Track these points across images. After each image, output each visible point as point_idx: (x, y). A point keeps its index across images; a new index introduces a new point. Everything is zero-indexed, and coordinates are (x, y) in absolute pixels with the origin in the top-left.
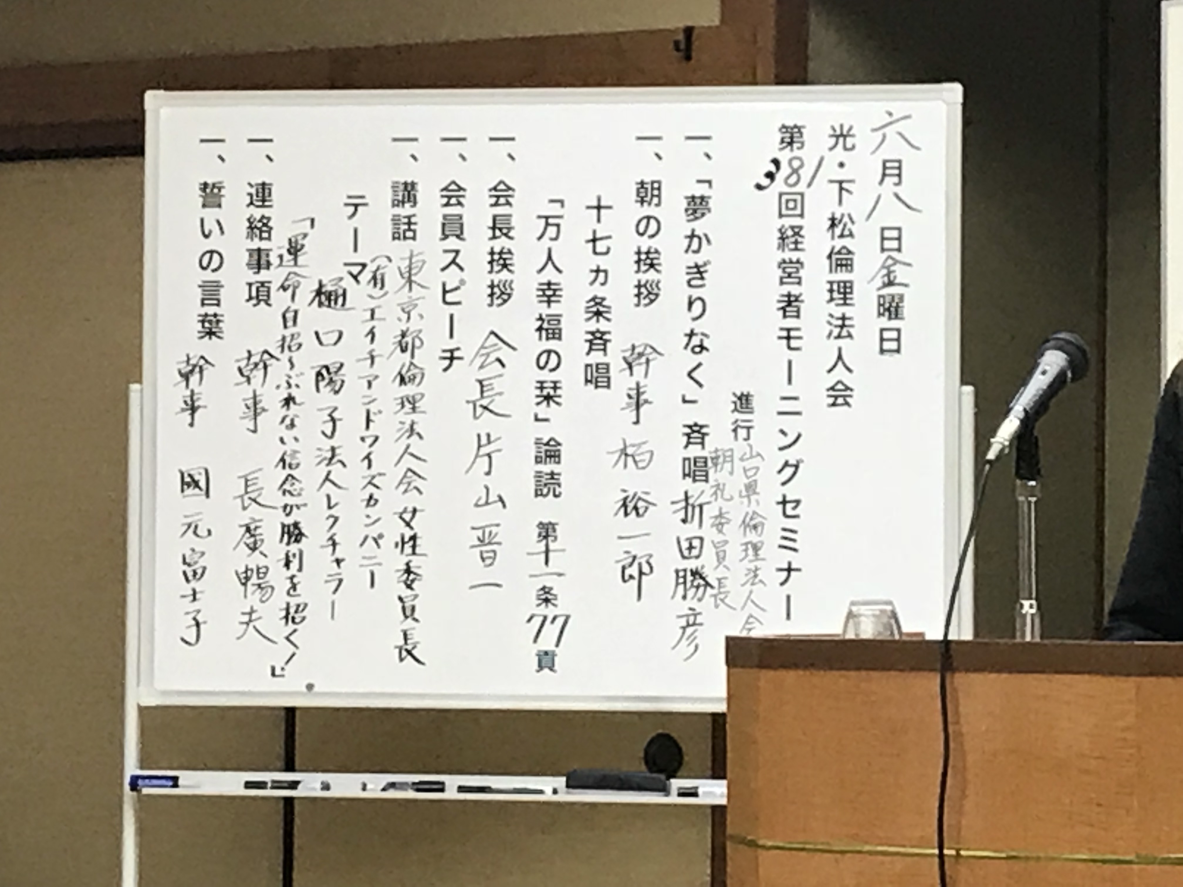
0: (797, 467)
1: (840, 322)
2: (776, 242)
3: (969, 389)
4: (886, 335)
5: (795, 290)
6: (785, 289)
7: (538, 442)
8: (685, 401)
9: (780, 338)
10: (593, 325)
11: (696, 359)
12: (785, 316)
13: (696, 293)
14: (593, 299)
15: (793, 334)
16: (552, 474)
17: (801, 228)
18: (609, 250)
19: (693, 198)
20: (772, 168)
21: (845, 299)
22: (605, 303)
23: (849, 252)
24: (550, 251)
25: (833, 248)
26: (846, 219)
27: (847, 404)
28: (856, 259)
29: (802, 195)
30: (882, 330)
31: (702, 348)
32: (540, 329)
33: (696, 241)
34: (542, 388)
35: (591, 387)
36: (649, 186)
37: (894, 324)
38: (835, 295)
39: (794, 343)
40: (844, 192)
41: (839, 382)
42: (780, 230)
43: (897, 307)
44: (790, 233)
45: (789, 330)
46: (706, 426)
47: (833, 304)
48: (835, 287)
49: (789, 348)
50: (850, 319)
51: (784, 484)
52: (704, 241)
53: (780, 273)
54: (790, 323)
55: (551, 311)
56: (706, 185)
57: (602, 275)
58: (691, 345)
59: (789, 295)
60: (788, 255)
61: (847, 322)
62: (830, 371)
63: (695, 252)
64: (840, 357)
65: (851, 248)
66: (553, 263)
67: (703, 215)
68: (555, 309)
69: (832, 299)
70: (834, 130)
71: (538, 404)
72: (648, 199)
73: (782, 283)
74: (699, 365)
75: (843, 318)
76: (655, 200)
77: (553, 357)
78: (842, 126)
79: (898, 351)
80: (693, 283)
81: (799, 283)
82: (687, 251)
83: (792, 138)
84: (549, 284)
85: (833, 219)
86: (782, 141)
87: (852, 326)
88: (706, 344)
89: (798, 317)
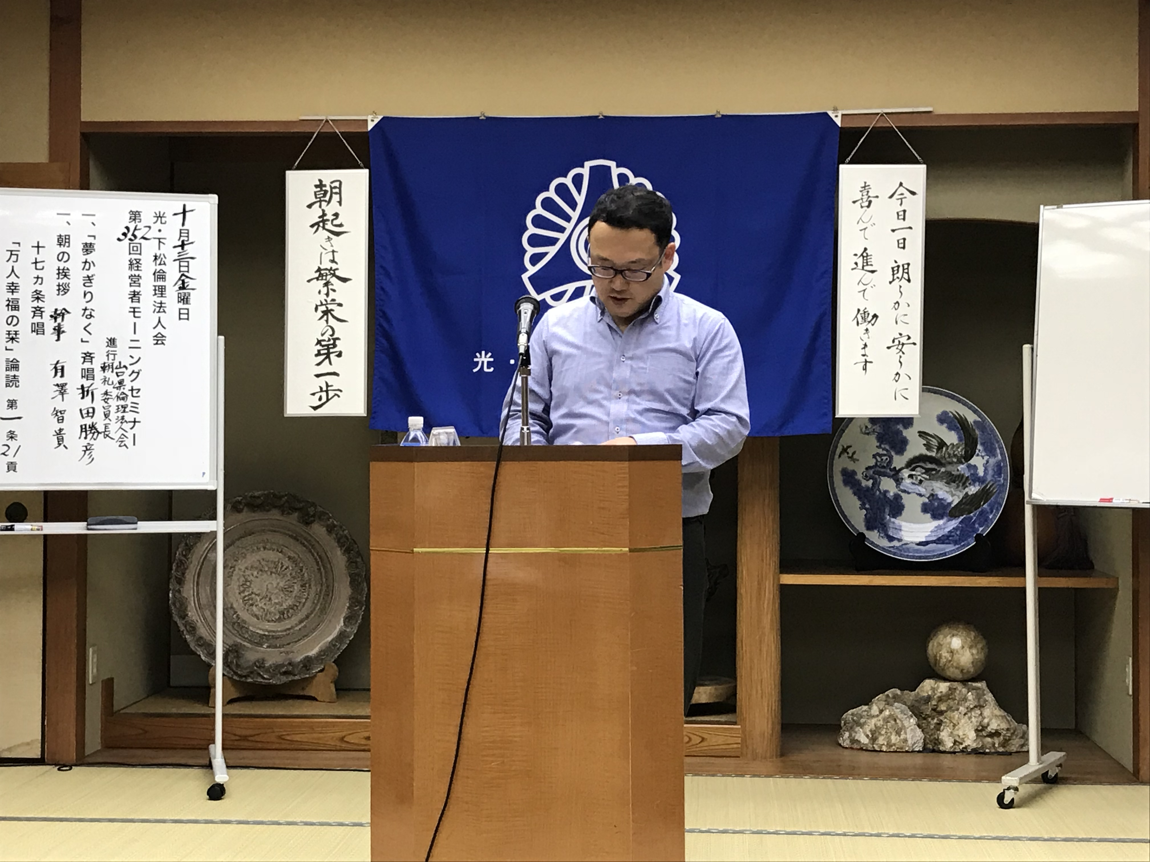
0: (138, 373)
1: (159, 305)
2: (128, 266)
3: (222, 338)
4: (182, 311)
5: (137, 289)
6: (132, 289)
7: (7, 360)
8: (82, 341)
9: (130, 312)
10: (36, 304)
11: (88, 321)
12: (132, 302)
13: (88, 289)
14: (36, 291)
15: (136, 310)
16: (15, 376)
17: (140, 260)
18: (43, 268)
19: (86, 244)
20: (126, 231)
21: (162, 294)
22: (41, 293)
23: (164, 272)
24: (13, 267)
25: (156, 270)
26: (162, 256)
27: (163, 343)
28: (167, 275)
29: (140, 244)
30: (180, 309)
31: (91, 316)
32: (8, 305)
33: (87, 264)
34: (9, 334)
35: (34, 334)
36: (64, 238)
37: (186, 306)
38: (157, 292)
39: (137, 314)
40: (161, 244)
41: (159, 333)
42: (130, 261)
43: (187, 298)
44: (134, 262)
45: (134, 308)
46: (94, 353)
47: (156, 296)
48: (157, 288)
49: (135, 317)
50: (165, 303)
51: (132, 381)
52: (92, 265)
53: (130, 281)
54: (135, 305)
55: (14, 297)
56: (93, 238)
57: (40, 280)
58: (86, 314)
59: (134, 292)
60: (133, 272)
61: (163, 305)
62: (154, 328)
63: (87, 270)
64: (159, 321)
65: (165, 271)
66: (15, 274)
67: (91, 252)
68: (15, 296)
69: (155, 294)
70: (156, 213)
71: (7, 342)
72: (63, 243)
73: (131, 286)
74: (90, 324)
75: (161, 303)
76: (67, 244)
77: (15, 318)
78: (160, 212)
79: (188, 319)
80: (86, 284)
81: (139, 286)
82: (83, 269)
83: (135, 217)
84: (13, 283)
85: (156, 256)
86: (130, 219)
87: (165, 307)
88: (93, 314)
89: (139, 302)
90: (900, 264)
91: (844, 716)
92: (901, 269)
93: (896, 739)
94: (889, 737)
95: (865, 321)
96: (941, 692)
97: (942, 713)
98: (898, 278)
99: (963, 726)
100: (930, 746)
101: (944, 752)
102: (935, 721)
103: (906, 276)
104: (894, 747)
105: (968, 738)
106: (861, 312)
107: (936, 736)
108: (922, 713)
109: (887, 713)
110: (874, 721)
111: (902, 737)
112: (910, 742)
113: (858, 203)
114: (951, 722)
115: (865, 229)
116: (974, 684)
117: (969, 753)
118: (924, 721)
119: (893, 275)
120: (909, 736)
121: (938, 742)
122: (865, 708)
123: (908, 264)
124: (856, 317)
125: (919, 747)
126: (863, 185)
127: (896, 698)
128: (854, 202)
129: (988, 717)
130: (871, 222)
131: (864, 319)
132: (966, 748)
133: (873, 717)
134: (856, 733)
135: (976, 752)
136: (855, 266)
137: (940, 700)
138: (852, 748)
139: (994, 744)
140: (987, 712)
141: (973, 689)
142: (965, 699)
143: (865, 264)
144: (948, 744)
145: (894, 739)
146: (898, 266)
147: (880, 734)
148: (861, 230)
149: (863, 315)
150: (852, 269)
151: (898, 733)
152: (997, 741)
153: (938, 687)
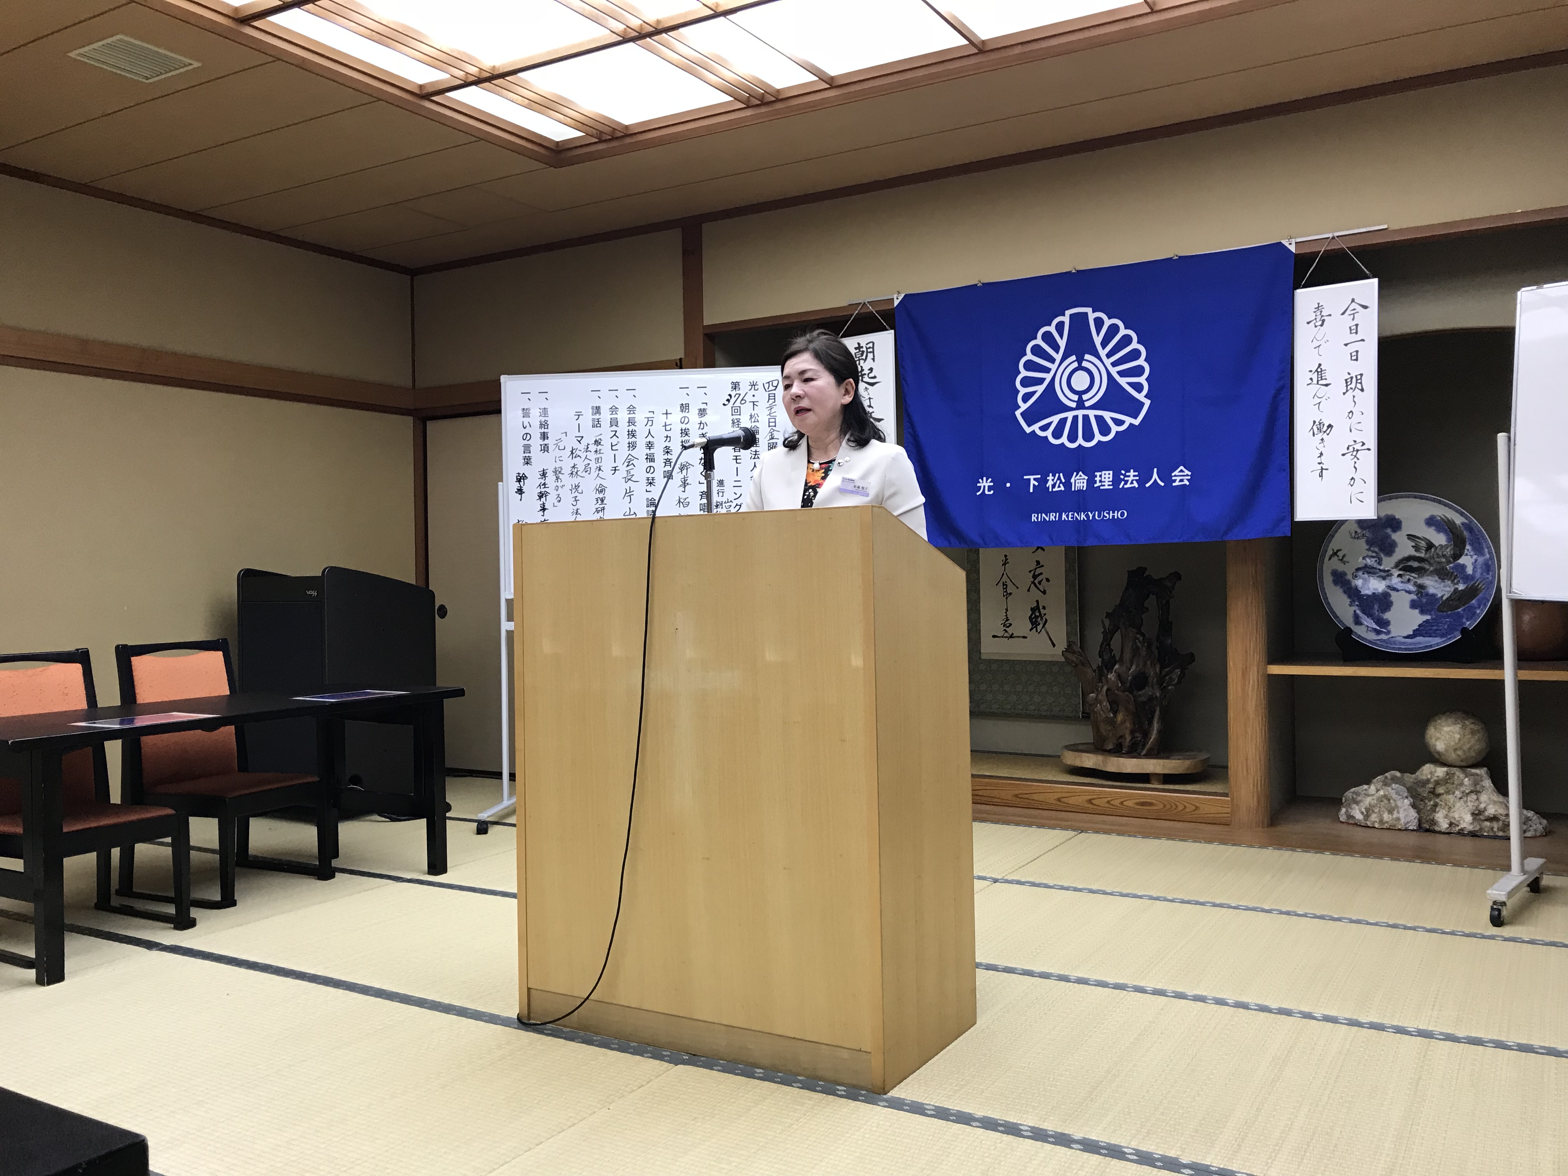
10: (666, 457)
14: (666, 447)
20: (729, 398)
22: (670, 448)
24: (650, 430)
32: (647, 458)
56: (706, 405)
57: (669, 439)
66: (651, 435)
68: (652, 451)
70: (750, 383)
77: (652, 468)
84: (650, 442)
90: (1353, 375)
91: (1345, 794)
92: (1354, 380)
93: (1389, 818)
94: (1381, 815)
95: (1320, 431)
96: (1437, 776)
97: (1439, 795)
98: (1351, 388)
99: (1458, 809)
100: (1426, 826)
101: (1440, 832)
102: (1432, 803)
103: (1359, 386)
104: (1386, 824)
105: (1464, 821)
106: (1317, 423)
107: (1431, 817)
108: (1419, 795)
109: (1382, 793)
110: (1369, 799)
111: (1394, 816)
112: (1402, 821)
113: (1312, 324)
114: (1446, 804)
115: (1319, 346)
116: (1473, 771)
117: (1464, 835)
118: (1422, 803)
119: (1347, 386)
120: (1402, 815)
121: (1433, 822)
122: (1365, 787)
123: (1361, 375)
124: (1312, 428)
125: (1413, 826)
126: (1317, 306)
127: (1394, 780)
128: (1308, 323)
129: (1485, 802)
130: (1325, 339)
131: (1319, 430)
132: (1462, 829)
133: (1369, 795)
134: (1351, 808)
135: (1473, 834)
136: (1310, 381)
137: (1437, 783)
138: (1348, 823)
139: (1492, 828)
140: (1484, 797)
141: (1472, 775)
142: (1462, 784)
143: (1319, 379)
144: (1444, 825)
145: (1386, 817)
146: (1352, 378)
147: (1373, 811)
148: (1315, 348)
149: (1319, 426)
150: (1308, 385)
151: (1390, 812)
152: (1495, 825)
153: (1435, 771)
